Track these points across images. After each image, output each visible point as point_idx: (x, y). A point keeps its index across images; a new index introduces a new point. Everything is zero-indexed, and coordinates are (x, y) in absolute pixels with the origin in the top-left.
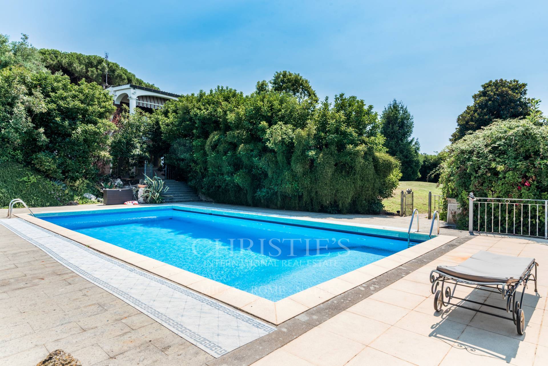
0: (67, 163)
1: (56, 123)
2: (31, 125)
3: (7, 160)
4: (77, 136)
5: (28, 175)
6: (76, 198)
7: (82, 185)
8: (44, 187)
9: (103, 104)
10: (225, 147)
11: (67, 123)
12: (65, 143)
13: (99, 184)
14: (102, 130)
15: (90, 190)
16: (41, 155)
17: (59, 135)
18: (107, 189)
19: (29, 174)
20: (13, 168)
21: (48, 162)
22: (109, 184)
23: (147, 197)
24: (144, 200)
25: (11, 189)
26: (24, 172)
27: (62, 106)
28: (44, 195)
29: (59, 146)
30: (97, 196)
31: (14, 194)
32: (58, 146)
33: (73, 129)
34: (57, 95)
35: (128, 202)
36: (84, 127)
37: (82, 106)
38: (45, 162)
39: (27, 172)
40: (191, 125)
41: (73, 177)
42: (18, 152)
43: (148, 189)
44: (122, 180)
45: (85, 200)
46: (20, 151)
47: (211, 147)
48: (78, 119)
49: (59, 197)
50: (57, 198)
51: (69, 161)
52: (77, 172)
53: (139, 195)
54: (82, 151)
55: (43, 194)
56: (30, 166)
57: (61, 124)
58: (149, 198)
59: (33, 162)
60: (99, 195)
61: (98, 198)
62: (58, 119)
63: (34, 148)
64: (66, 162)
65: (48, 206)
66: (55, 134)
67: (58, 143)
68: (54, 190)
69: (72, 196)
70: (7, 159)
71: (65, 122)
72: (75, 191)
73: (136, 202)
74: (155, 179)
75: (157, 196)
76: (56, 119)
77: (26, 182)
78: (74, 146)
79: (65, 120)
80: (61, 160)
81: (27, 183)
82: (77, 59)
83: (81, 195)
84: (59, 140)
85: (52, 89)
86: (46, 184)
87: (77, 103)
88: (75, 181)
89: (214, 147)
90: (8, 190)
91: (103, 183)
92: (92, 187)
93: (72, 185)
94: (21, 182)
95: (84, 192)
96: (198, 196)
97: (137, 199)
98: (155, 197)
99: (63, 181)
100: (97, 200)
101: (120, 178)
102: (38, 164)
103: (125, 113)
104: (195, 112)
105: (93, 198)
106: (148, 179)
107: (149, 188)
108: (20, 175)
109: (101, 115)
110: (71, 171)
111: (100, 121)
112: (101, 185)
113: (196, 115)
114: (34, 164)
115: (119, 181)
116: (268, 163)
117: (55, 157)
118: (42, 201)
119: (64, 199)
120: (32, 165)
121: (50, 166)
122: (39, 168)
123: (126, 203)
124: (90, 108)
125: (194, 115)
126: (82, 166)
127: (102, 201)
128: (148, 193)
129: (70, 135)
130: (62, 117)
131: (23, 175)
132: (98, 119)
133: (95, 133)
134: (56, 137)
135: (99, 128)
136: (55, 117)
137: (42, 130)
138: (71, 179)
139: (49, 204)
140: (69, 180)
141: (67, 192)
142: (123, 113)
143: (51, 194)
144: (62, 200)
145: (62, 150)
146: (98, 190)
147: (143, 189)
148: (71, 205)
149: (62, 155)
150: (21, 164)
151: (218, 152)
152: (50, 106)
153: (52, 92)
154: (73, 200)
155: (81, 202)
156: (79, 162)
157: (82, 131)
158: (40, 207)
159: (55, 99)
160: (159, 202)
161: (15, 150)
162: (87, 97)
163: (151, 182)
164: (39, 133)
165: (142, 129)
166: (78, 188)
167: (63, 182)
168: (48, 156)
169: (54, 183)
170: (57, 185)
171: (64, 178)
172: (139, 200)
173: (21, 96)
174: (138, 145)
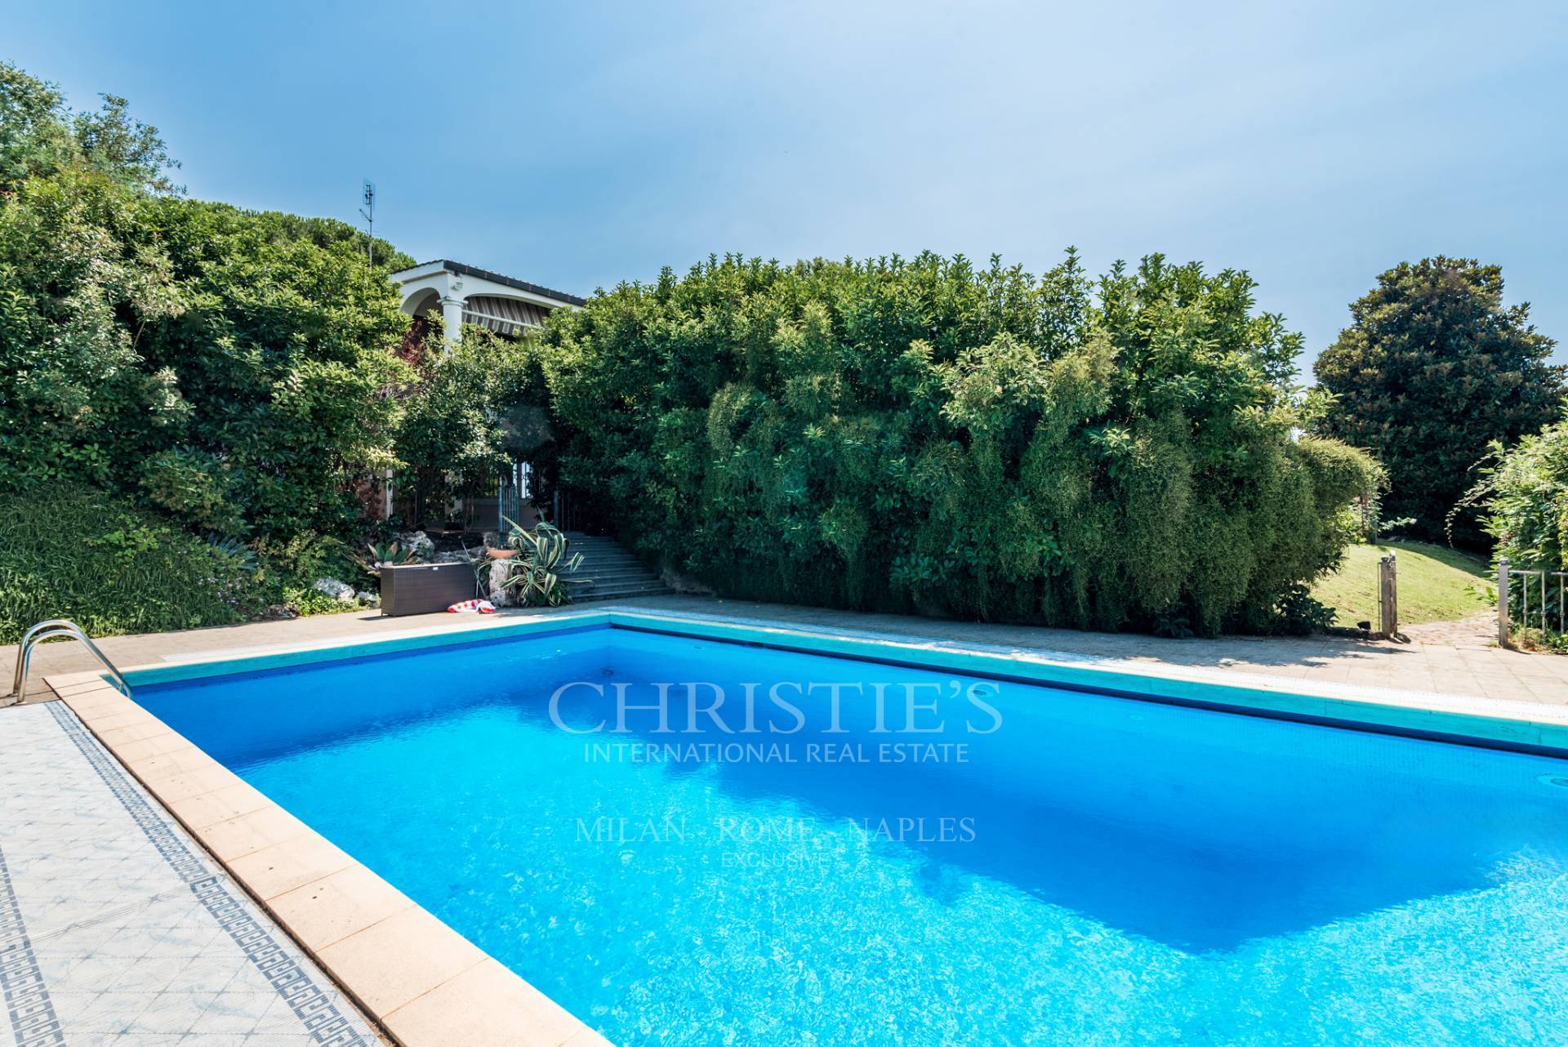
0: (260, 488)
1: (219, 354)
2: (131, 356)
3: (50, 476)
4: (291, 399)
5: (123, 524)
6: (292, 594)
7: (309, 552)
8: (180, 563)
9: (372, 304)
10: (778, 427)
11: (255, 355)
12: (252, 420)
13: (360, 547)
14: (372, 380)
15: (336, 568)
16: (170, 461)
17: (230, 394)
18: (389, 565)
19: (128, 521)
20: (72, 502)
21: (194, 482)
22: (393, 548)
23: (518, 587)
24: (509, 596)
25: (60, 572)
26: (112, 516)
27: (240, 303)
28: (181, 590)
29: (232, 430)
30: (358, 587)
31: (71, 591)
32: (228, 431)
33: (281, 375)
34: (225, 270)
35: (461, 604)
36: (313, 370)
37: (307, 304)
38: (182, 483)
39: (122, 516)
40: (644, 368)
41: (279, 530)
42: (92, 450)
43: (522, 563)
44: (429, 536)
45: (320, 605)
46: (96, 446)
47: (730, 428)
48: (296, 346)
49: (234, 593)
50: (225, 598)
51: (265, 481)
52: (293, 513)
53: (491, 582)
54: (309, 447)
55: (176, 588)
56: (131, 496)
57: (236, 357)
58: (525, 591)
59: (142, 482)
60: (362, 582)
61: (362, 593)
62: (225, 342)
63: (149, 437)
64: (257, 485)
65: (196, 626)
66: (220, 393)
67: (230, 421)
68: (216, 571)
69: (277, 590)
70: (52, 472)
71: (250, 354)
72: (287, 572)
73: (485, 604)
74: (542, 532)
75: (550, 582)
76: (220, 341)
77: (119, 547)
78: (283, 433)
79: (251, 346)
80: (240, 476)
81: (120, 553)
82: (283, 227)
83: (308, 585)
84: (232, 410)
85: (204, 251)
86: (189, 552)
87: (289, 293)
88: (286, 541)
89: (740, 428)
90: (50, 578)
91: (374, 546)
92: (342, 557)
93: (276, 552)
94: (99, 548)
95: (317, 576)
96: (657, 578)
97: (485, 593)
98: (543, 585)
99: (247, 542)
100: (357, 600)
101: (422, 528)
102: (159, 487)
103: (437, 336)
104: (658, 328)
105: (347, 594)
106: (517, 533)
107: (523, 558)
108: (95, 524)
109: (367, 338)
110: (272, 511)
111: (363, 353)
112: (369, 552)
113: (662, 339)
114: (147, 490)
115: (421, 539)
116: (947, 472)
117: (218, 465)
118: (173, 613)
119: (250, 601)
120: (141, 493)
121: (199, 495)
122: (162, 503)
123: (454, 607)
124: (334, 314)
125: (655, 337)
126: (309, 495)
127: (373, 602)
128: (522, 573)
129: (266, 397)
130: (238, 338)
131: (109, 524)
132: (357, 346)
133: (352, 390)
134: (222, 401)
135: (362, 375)
136: (215, 335)
137: (168, 375)
138: (273, 536)
139: (198, 619)
140: (266, 539)
141: (260, 576)
142: (432, 337)
143: (206, 585)
144: (243, 603)
145: (239, 443)
146: (360, 568)
147: (507, 562)
148: (273, 620)
149: (242, 459)
150: (103, 489)
151: (752, 443)
152: (199, 300)
153: (204, 259)
154: (282, 602)
155: (308, 608)
156: (297, 484)
157: (305, 381)
158: (168, 630)
159: (218, 281)
160: (556, 601)
161: (79, 443)
162: (321, 280)
163: (527, 539)
164: (160, 385)
165: (490, 383)
166: (295, 561)
167: (245, 547)
168: (193, 464)
169: (217, 549)
170: (225, 556)
171: (251, 531)
172: (492, 596)
173: (97, 263)
174: (481, 431)
